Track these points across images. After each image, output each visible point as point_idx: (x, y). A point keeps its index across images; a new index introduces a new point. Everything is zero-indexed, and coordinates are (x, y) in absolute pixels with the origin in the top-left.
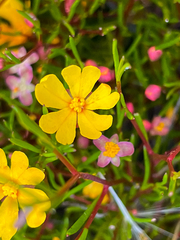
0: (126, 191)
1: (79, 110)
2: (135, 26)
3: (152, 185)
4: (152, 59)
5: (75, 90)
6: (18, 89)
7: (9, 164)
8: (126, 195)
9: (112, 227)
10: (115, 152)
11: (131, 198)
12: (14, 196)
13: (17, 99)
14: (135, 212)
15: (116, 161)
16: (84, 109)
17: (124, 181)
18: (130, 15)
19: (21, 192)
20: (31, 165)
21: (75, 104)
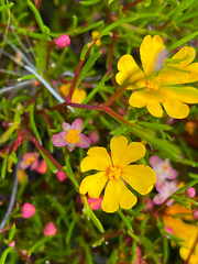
0: (46, 99)
1: (112, 168)
4: (51, 224)
6: (165, 168)
8: (46, 96)
11: (41, 95)
16: (108, 171)
20: (145, 108)
21: (117, 174)
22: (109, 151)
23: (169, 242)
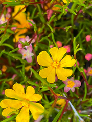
0: (75, 102)
1: (57, 67)
2: (79, 24)
3: (88, 99)
5: (55, 58)
6: (25, 55)
7: (25, 92)
8: (75, 103)
9: (69, 118)
10: (72, 85)
11: (77, 104)
12: (27, 106)
13: (25, 59)
14: (80, 112)
15: (73, 89)
16: (59, 66)
17: (75, 97)
18: (77, 19)
19: (30, 104)
20: (36, 93)
21: (55, 64)
22: (56, 76)
23: (30, 16)
